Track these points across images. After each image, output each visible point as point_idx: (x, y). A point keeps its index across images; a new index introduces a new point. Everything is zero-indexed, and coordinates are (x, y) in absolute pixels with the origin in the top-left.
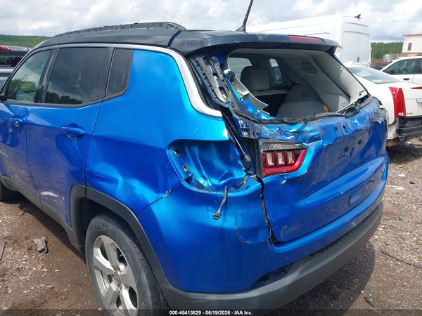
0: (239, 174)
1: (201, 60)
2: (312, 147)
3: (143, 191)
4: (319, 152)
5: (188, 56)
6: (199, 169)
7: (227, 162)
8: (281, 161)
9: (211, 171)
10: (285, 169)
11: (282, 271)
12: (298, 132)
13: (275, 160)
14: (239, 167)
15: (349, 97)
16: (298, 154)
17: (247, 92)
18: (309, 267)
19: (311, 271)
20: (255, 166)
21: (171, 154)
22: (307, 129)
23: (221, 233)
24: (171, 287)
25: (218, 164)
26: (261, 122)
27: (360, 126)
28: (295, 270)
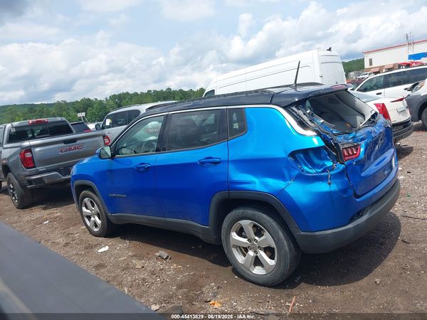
0: (329, 164)
1: (294, 108)
2: (363, 144)
3: (274, 184)
4: (367, 145)
5: (285, 108)
6: (307, 166)
7: (321, 159)
8: (351, 153)
9: (314, 165)
10: (354, 156)
11: (359, 214)
12: (354, 137)
13: (348, 153)
14: (328, 160)
15: (363, 116)
16: (357, 147)
17: (322, 121)
18: (373, 211)
19: (374, 213)
20: (339, 158)
21: (291, 159)
22: (358, 135)
24: (302, 233)
25: (316, 161)
26: (334, 135)
27: (381, 130)
28: (366, 213)
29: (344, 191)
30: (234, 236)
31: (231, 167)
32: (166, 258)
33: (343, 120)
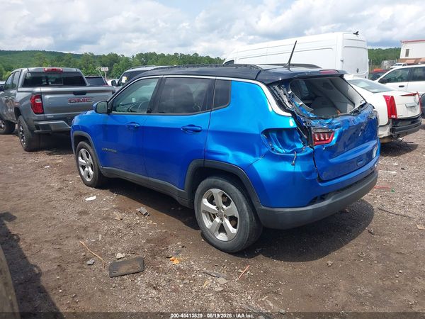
0: (299, 146)
1: (276, 87)
2: (337, 131)
3: (245, 158)
4: (341, 134)
5: (268, 85)
6: (278, 145)
7: (292, 140)
8: (322, 138)
9: (284, 145)
10: (324, 142)
11: (323, 198)
12: (330, 124)
13: (319, 137)
14: (299, 142)
15: (354, 104)
16: (330, 133)
17: (301, 103)
18: (336, 198)
19: (338, 200)
20: (309, 141)
21: (263, 136)
22: (334, 121)
23: (293, 174)
24: (263, 207)
25: (288, 142)
26: (310, 118)
27: (362, 121)
28: (330, 197)
29: (308, 174)
30: (205, 202)
31: (209, 137)
32: (145, 215)
33: (334, 106)
